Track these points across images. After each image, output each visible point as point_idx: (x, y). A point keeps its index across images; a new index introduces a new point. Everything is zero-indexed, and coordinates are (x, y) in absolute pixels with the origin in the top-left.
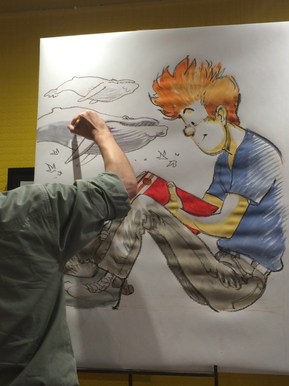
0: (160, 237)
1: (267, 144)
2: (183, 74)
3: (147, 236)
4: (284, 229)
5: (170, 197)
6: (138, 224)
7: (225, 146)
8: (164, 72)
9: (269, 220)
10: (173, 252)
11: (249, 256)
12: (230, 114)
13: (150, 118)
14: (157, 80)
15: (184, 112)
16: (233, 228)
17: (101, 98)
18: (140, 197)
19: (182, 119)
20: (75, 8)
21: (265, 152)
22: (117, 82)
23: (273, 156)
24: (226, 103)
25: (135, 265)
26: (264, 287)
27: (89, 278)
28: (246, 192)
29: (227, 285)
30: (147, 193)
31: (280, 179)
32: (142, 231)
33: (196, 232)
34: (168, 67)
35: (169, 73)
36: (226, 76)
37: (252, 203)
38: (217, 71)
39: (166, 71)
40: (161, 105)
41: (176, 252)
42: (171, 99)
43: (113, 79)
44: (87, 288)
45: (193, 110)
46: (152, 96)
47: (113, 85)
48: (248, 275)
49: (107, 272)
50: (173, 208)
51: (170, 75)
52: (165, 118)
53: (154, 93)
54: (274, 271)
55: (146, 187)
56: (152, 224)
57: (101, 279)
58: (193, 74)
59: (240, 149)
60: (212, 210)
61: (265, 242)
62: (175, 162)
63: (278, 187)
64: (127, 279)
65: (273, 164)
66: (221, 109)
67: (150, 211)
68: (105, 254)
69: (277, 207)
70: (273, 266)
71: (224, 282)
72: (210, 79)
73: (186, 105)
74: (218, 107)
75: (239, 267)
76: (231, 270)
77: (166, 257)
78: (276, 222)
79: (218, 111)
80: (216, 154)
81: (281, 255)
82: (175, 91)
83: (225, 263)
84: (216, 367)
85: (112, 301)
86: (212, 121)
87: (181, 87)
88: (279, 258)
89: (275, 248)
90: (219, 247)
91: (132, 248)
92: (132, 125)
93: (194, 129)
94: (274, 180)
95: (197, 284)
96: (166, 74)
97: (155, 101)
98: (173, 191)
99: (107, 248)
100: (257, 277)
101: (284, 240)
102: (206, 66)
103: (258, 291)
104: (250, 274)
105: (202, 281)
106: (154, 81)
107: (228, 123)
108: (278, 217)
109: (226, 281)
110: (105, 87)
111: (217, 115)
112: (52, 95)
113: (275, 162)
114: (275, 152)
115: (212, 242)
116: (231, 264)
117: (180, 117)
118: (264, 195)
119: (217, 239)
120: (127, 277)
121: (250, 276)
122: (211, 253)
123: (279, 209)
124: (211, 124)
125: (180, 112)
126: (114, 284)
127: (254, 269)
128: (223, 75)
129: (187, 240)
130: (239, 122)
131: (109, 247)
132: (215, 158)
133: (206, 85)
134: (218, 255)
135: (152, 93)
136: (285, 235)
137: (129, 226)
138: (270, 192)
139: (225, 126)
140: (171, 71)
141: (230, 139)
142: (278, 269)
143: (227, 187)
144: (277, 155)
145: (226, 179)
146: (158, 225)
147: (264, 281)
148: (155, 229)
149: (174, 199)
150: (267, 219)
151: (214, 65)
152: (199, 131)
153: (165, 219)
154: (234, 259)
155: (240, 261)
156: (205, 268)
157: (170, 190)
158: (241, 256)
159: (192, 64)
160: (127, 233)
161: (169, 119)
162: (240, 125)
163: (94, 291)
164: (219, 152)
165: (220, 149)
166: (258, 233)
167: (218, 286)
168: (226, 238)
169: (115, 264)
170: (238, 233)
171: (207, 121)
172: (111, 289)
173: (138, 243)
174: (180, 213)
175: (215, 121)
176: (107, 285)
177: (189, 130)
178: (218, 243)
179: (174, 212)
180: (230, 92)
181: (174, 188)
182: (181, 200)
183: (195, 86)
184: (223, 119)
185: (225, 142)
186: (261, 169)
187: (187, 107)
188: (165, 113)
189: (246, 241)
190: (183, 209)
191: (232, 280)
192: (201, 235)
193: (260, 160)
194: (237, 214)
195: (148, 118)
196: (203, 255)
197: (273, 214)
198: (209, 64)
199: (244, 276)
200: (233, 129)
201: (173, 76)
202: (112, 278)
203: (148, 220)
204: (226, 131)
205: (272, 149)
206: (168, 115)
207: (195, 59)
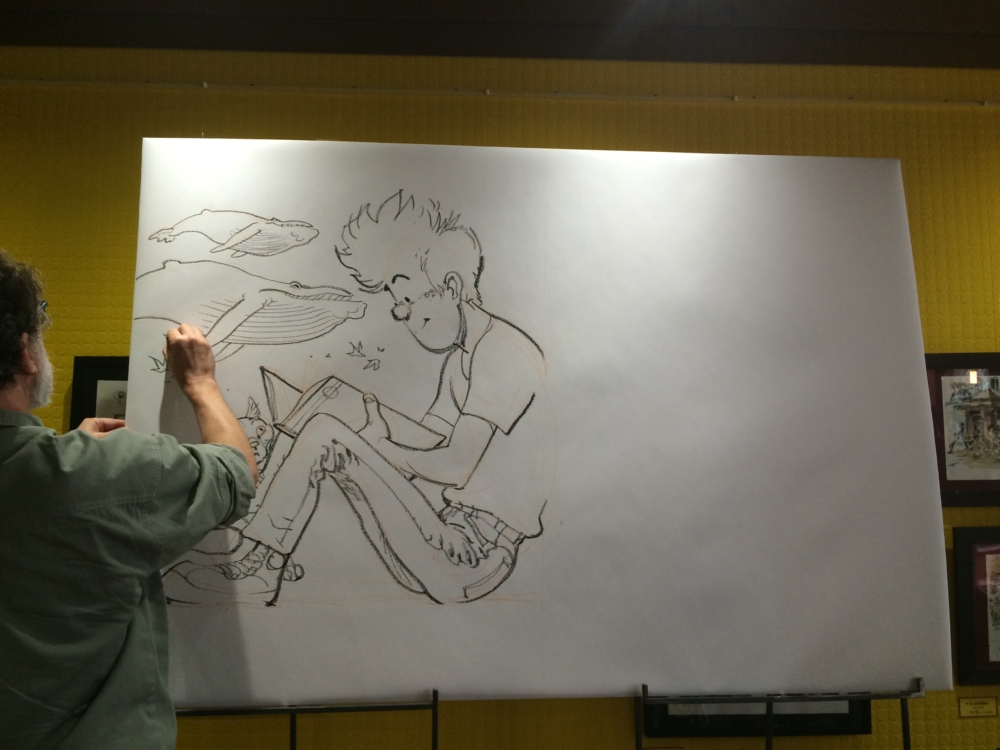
0: (351, 485)
2: (392, 218)
5: (368, 418)
7: (457, 338)
8: (361, 212)
10: (371, 509)
11: (491, 514)
13: (337, 288)
14: (349, 226)
15: (394, 281)
17: (253, 249)
18: (317, 419)
19: (391, 292)
22: (280, 223)
26: (515, 562)
27: (226, 554)
29: (456, 561)
31: (540, 394)
32: (320, 475)
33: (410, 477)
35: (369, 215)
36: (462, 227)
37: (499, 431)
38: (448, 218)
39: (364, 212)
43: (274, 219)
44: (221, 571)
45: (407, 278)
47: (273, 229)
48: (489, 544)
49: (259, 543)
51: (372, 219)
53: (345, 246)
54: (529, 538)
56: (338, 462)
57: (247, 555)
62: (377, 362)
66: (452, 278)
67: (334, 441)
68: (256, 513)
71: (452, 555)
72: (435, 230)
74: (447, 275)
75: (475, 531)
76: (464, 537)
77: (360, 517)
79: (447, 281)
80: (443, 350)
83: (454, 526)
84: (435, 693)
85: (264, 593)
86: (438, 298)
88: (537, 517)
90: (445, 500)
91: (303, 502)
93: (409, 309)
94: (532, 395)
96: (365, 217)
99: (259, 503)
100: (503, 547)
102: (429, 208)
103: (504, 569)
104: (492, 543)
106: (345, 226)
107: (463, 303)
109: (456, 554)
110: (260, 231)
111: (446, 288)
112: (164, 237)
116: (464, 528)
117: (387, 288)
118: (516, 419)
119: (442, 488)
120: (293, 551)
121: (493, 546)
122: (433, 509)
124: (436, 302)
126: (270, 563)
127: (499, 534)
128: (457, 225)
130: (482, 302)
131: (263, 501)
134: (444, 512)
138: (525, 415)
141: (466, 328)
142: (535, 534)
147: (514, 553)
151: (442, 207)
153: (358, 455)
154: (469, 519)
155: (477, 523)
156: (422, 534)
157: (369, 407)
158: (480, 514)
159: (407, 203)
161: (368, 291)
162: (483, 307)
163: (235, 576)
164: (449, 348)
168: (455, 485)
171: (430, 297)
172: (263, 571)
173: (312, 495)
175: (444, 298)
178: (445, 494)
181: (375, 404)
182: (387, 424)
184: (455, 295)
185: (458, 332)
187: (398, 273)
190: (389, 438)
191: (464, 553)
195: (333, 288)
198: (434, 205)
199: (483, 545)
200: (470, 311)
201: (377, 221)
202: (267, 554)
203: (331, 455)
204: (460, 314)
205: (531, 346)
206: (367, 283)
207: (412, 196)
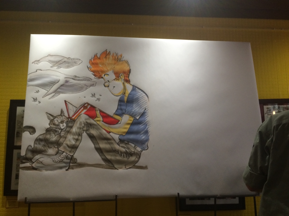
0: (91, 135)
1: (142, 92)
2: (104, 58)
3: (85, 134)
4: (149, 131)
5: (97, 115)
6: (80, 128)
7: (123, 92)
8: (95, 56)
9: (142, 127)
10: (97, 142)
11: (133, 143)
12: (126, 78)
13: (88, 78)
14: (91, 60)
15: (104, 76)
16: (126, 130)
17: (63, 66)
18: (82, 115)
19: (104, 79)
20: (50, 22)
21: (141, 96)
22: (71, 59)
23: (145, 98)
24: (124, 72)
25: (78, 149)
26: (140, 157)
27: (54, 155)
28: (133, 114)
29: (122, 157)
30: (85, 113)
31: (147, 108)
32: (82, 132)
33: (109, 132)
34: (97, 54)
35: (97, 57)
36: (124, 60)
37: (135, 119)
38: (120, 57)
39: (96, 56)
40: (93, 71)
41: (99, 142)
42: (98, 69)
43: (69, 58)
44: (52, 160)
45: (108, 75)
46: (89, 67)
48: (132, 152)
49: (64, 152)
50: (98, 121)
51: (98, 58)
52: (95, 78)
53: (90, 66)
54: (144, 150)
55: (85, 111)
56: (88, 128)
57: (60, 156)
58: (109, 58)
59: (130, 94)
60: (117, 122)
61: (140, 137)
62: (99, 99)
63: (147, 112)
64: (74, 155)
65: (144, 101)
66: (122, 75)
67: (87, 122)
68: (63, 143)
69: (146, 121)
70: (144, 148)
71: (121, 155)
72: (116, 61)
73: (105, 72)
74: (120, 74)
75: (128, 148)
76: (125, 150)
77: (94, 144)
78: (145, 128)
79: (120, 76)
80: (119, 96)
81: (147, 143)
82: (100, 66)
83: (122, 147)
84: (116, 196)
85: (65, 167)
86: (117, 81)
87: (103, 64)
88: (146, 144)
89: (145, 139)
90: (119, 139)
91: (77, 140)
92: (79, 80)
93: (109, 84)
94: (145, 109)
95: (109, 157)
96: (96, 57)
97: (90, 70)
98: (98, 113)
99: (64, 140)
100: (136, 153)
101: (149, 136)
102: (115, 55)
103: (137, 159)
104: (133, 152)
105: (111, 155)
106: (90, 60)
107: (125, 82)
108: (146, 125)
109: (122, 155)
110: (65, 61)
111: (120, 78)
113: (146, 101)
114: (146, 96)
115: (116, 137)
116: (125, 147)
117: (102, 78)
118: (140, 115)
119: (118, 136)
120: (74, 154)
121: (133, 153)
122: (116, 142)
123: (147, 122)
124: (117, 82)
125: (102, 75)
126: (67, 158)
127: (135, 149)
128: (123, 60)
129: (105, 136)
130: (130, 82)
131: (65, 139)
132: (118, 98)
133: (115, 64)
134: (119, 143)
135: (89, 65)
136: (149, 133)
137: (76, 129)
138: (143, 114)
139: (123, 83)
140: (98, 56)
141: (126, 89)
142: (146, 149)
143: (124, 111)
144: (147, 97)
145: (123, 107)
146: (90, 129)
147: (140, 155)
148: (89, 131)
149: (99, 116)
150: (141, 127)
151: (119, 55)
152: (111, 85)
153: (94, 126)
154: (126, 145)
155: (129, 146)
156: (113, 149)
157: (97, 112)
158: (130, 143)
159: (108, 53)
160: (75, 133)
161: (97, 79)
162: (130, 83)
163: (56, 162)
164: (120, 95)
165: (121, 94)
166: (137, 133)
167: (119, 158)
168: (122, 135)
169: (68, 148)
170: (129, 133)
171: (115, 80)
172: (65, 160)
173: (80, 138)
174: (101, 123)
175: (119, 81)
176: (63, 159)
177: (106, 84)
178: (119, 137)
179: (98, 122)
180: (126, 68)
181: (99, 111)
182: (102, 117)
183: (110, 64)
184: (122, 80)
185: (123, 90)
186: (139, 103)
187: (106, 73)
188: (95, 75)
189: (132, 137)
190: (103, 121)
191: (125, 155)
192: (111, 134)
193: (139, 99)
194: (128, 124)
195: (86, 77)
196: (112, 143)
197: (144, 124)
198: (116, 54)
199: (131, 152)
200: (127, 85)
201: (99, 58)
202: (66, 155)
203: (86, 126)
204: (124, 85)
205: (144, 94)
206: (96, 76)
207: (110, 52)
